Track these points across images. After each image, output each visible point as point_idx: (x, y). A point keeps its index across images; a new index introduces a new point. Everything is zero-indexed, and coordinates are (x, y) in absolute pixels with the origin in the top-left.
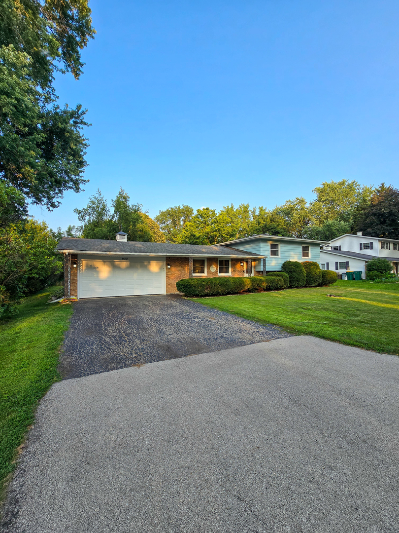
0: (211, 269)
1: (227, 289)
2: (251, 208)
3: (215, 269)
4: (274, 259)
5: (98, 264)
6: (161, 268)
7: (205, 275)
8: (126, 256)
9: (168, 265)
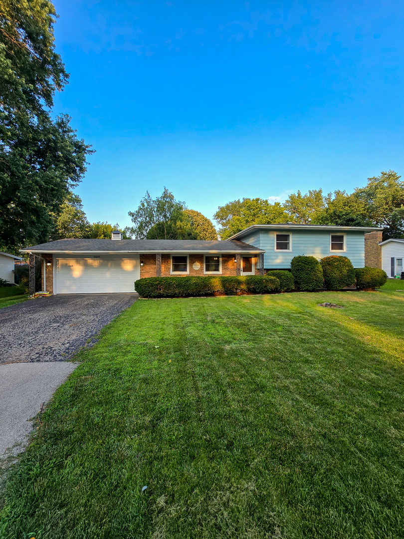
0: (193, 266)
1: (187, 290)
2: (324, 194)
3: (199, 266)
4: (280, 254)
5: (72, 262)
6: (135, 267)
7: (186, 273)
8: (98, 254)
9: (142, 262)
